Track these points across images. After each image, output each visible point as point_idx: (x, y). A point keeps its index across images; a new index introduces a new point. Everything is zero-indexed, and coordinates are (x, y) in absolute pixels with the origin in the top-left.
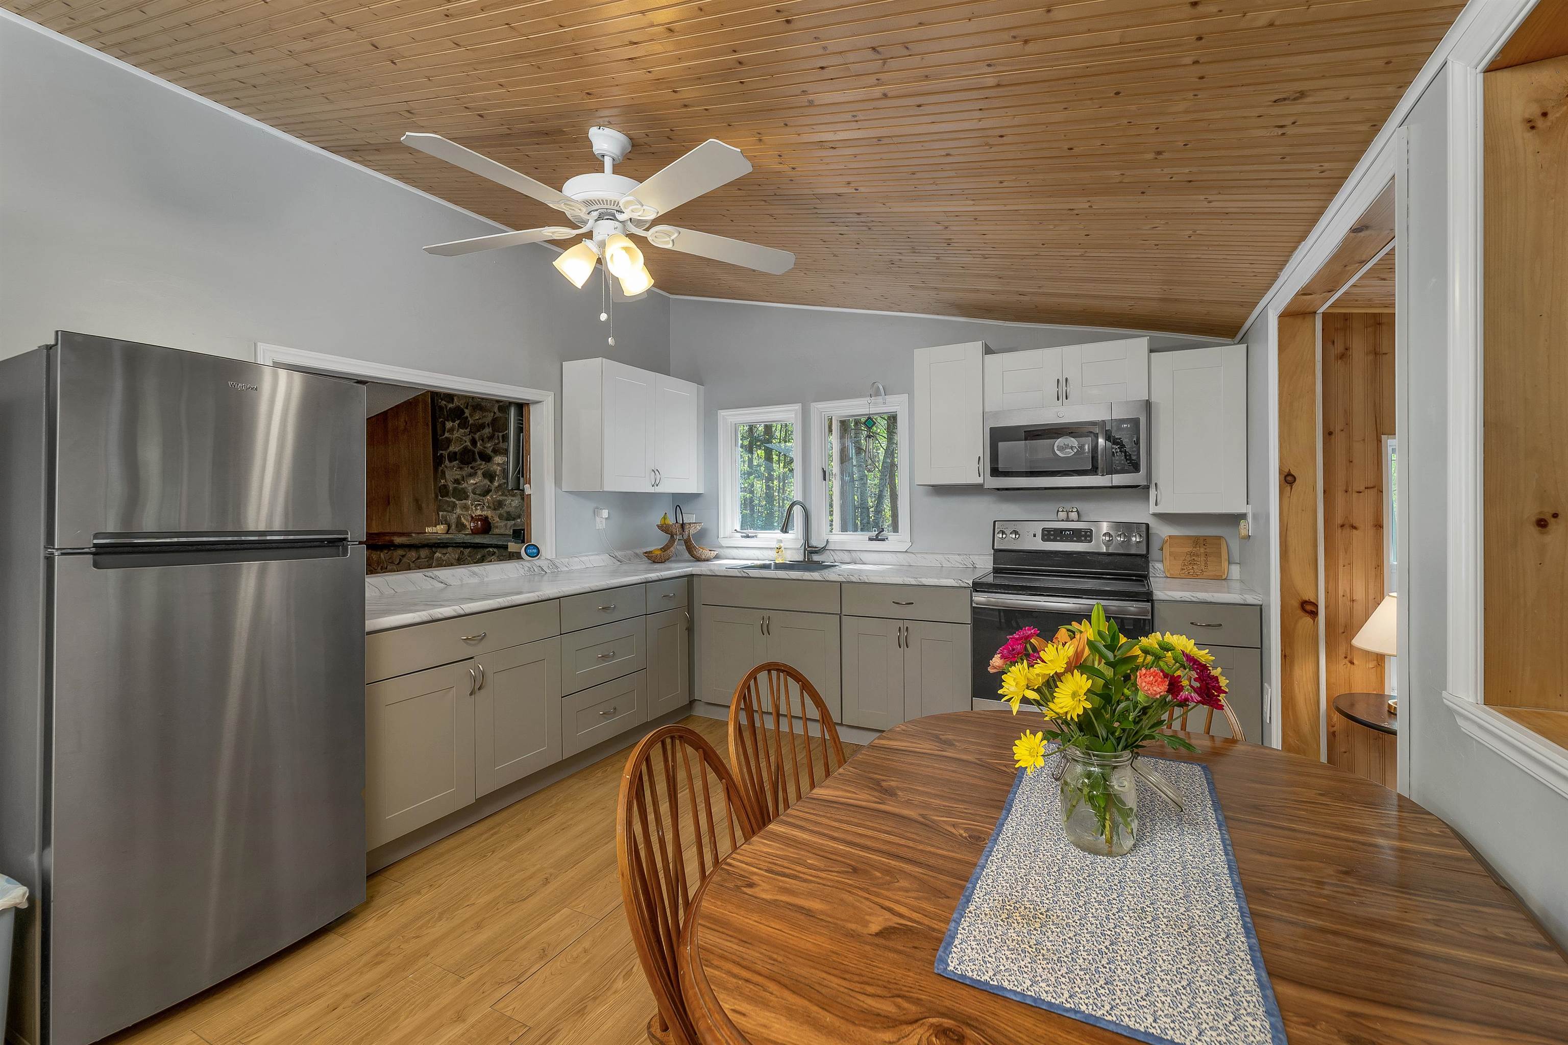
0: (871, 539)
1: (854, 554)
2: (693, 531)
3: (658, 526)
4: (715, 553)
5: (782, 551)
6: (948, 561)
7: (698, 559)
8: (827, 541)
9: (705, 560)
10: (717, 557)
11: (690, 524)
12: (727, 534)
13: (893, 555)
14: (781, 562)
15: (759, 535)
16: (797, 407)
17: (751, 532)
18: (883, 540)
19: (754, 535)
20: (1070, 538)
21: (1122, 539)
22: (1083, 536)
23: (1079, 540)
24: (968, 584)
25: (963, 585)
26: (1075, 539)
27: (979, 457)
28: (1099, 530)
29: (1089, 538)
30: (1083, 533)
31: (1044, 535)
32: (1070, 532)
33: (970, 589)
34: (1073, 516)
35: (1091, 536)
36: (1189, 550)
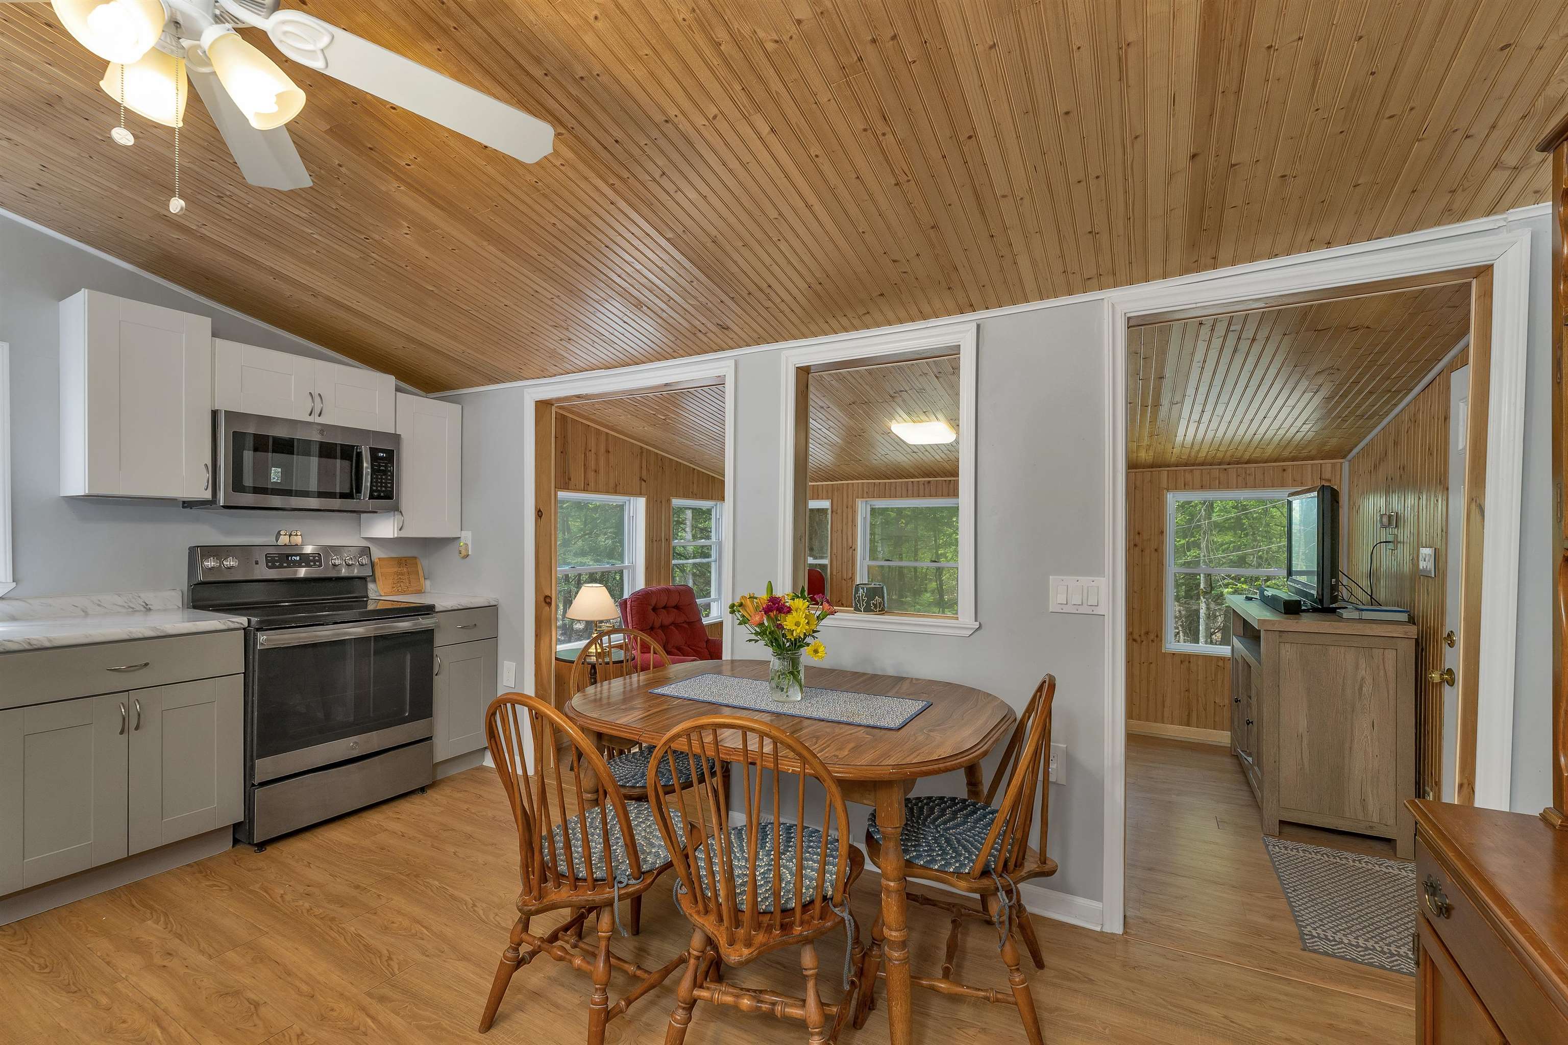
20: (299, 564)
21: (350, 562)
22: (311, 561)
23: (308, 565)
24: (241, 624)
25: (232, 626)
26: (303, 564)
27: (206, 465)
28: (327, 555)
29: (317, 563)
30: (311, 558)
31: (267, 561)
32: (298, 558)
33: (244, 629)
34: (298, 540)
35: (320, 561)
36: (396, 570)
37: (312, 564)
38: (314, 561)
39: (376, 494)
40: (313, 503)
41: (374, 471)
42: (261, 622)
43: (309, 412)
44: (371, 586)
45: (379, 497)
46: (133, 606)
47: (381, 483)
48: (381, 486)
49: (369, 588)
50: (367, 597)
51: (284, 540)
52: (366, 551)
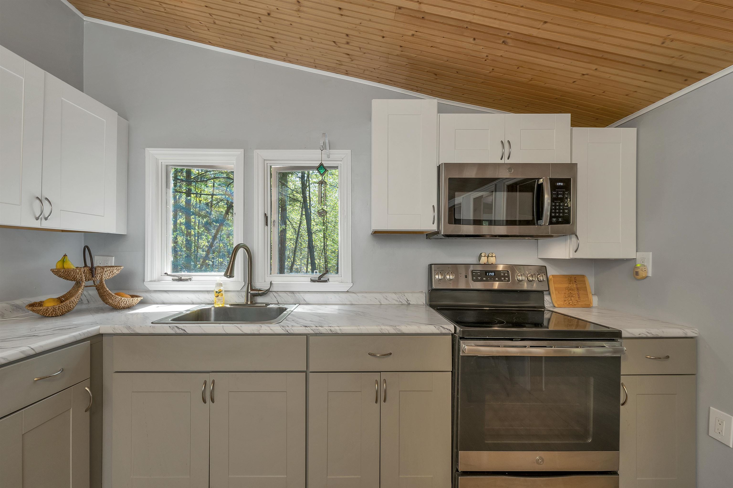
0: (313, 281)
1: (297, 295)
2: (107, 276)
3: (53, 271)
4: (139, 299)
5: (222, 295)
6: (386, 299)
7: (116, 308)
8: (271, 283)
9: (124, 308)
10: (144, 303)
11: (103, 268)
12: (155, 277)
13: (336, 295)
14: (221, 306)
15: (194, 278)
16: (240, 152)
17: (184, 274)
18: (325, 281)
19: (189, 278)
20: (493, 279)
21: (531, 279)
22: (503, 277)
23: (500, 280)
24: (450, 330)
25: (444, 331)
26: (497, 279)
27: (433, 206)
28: (513, 272)
29: (507, 279)
30: (502, 274)
31: (473, 276)
32: (493, 274)
33: (452, 335)
34: (492, 260)
35: (508, 277)
36: (566, 285)
37: (503, 279)
38: (505, 277)
39: (554, 220)
40: (502, 230)
41: (553, 200)
42: (463, 332)
43: (500, 157)
44: (547, 298)
45: (558, 223)
46: (401, 301)
47: (559, 209)
48: (559, 213)
49: (545, 299)
50: (544, 307)
51: (484, 260)
52: (543, 270)
